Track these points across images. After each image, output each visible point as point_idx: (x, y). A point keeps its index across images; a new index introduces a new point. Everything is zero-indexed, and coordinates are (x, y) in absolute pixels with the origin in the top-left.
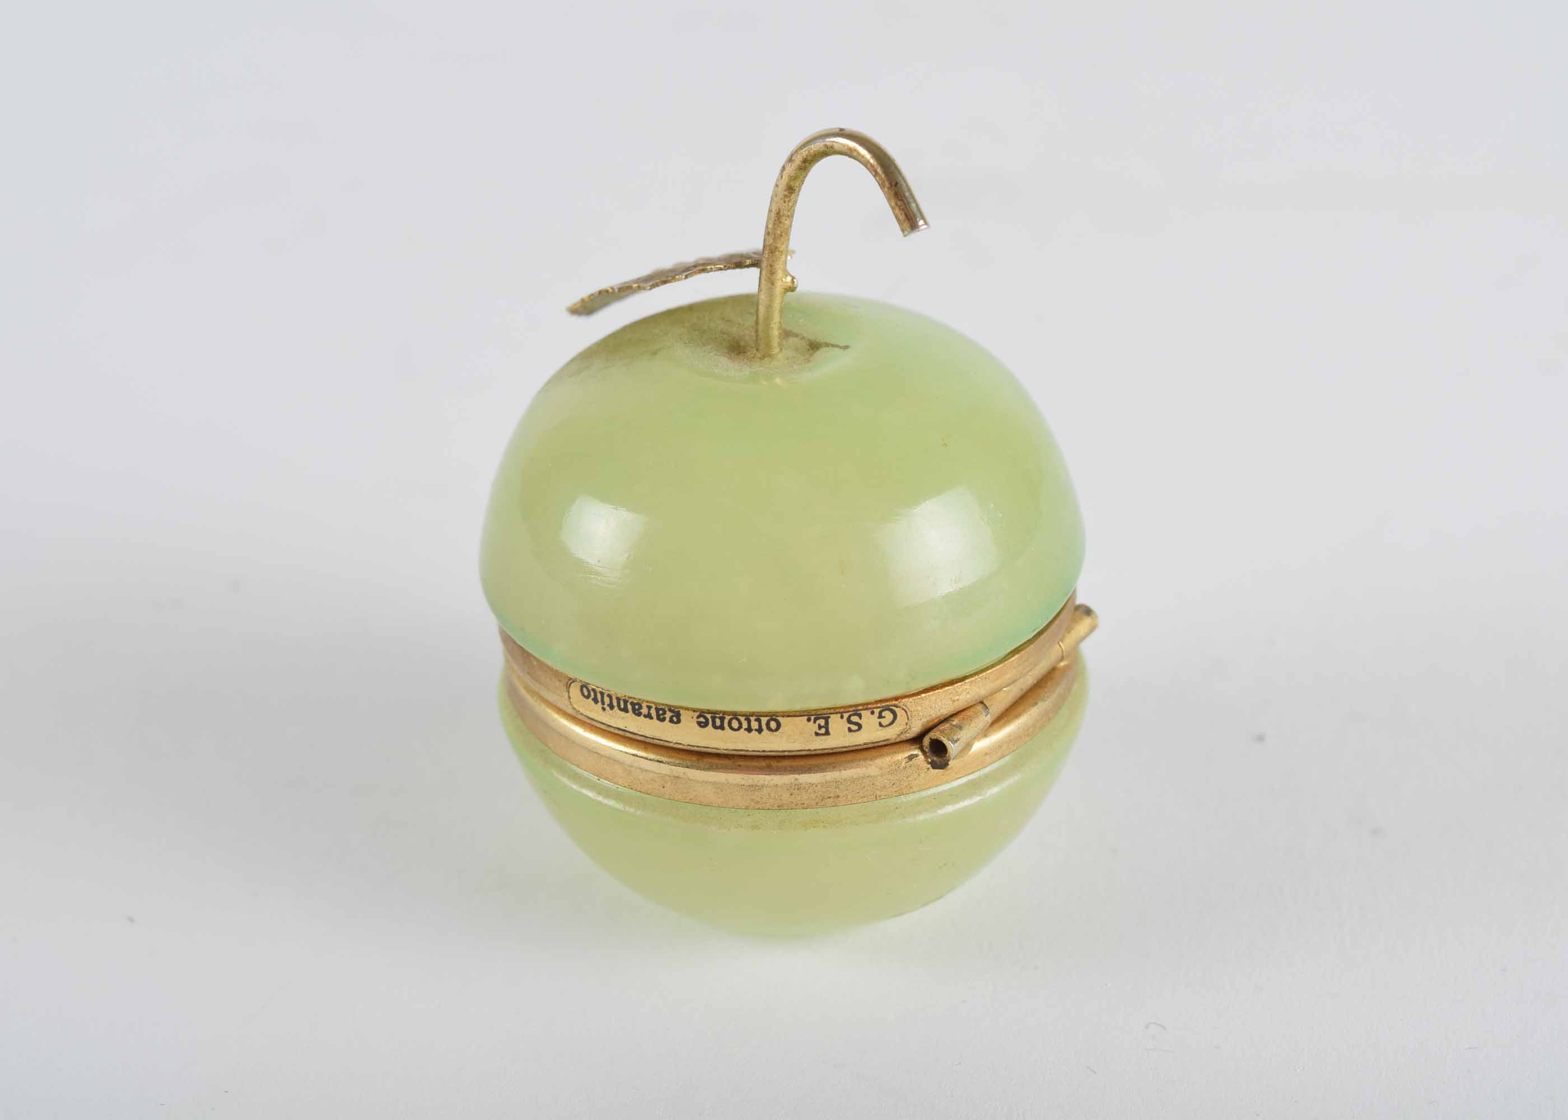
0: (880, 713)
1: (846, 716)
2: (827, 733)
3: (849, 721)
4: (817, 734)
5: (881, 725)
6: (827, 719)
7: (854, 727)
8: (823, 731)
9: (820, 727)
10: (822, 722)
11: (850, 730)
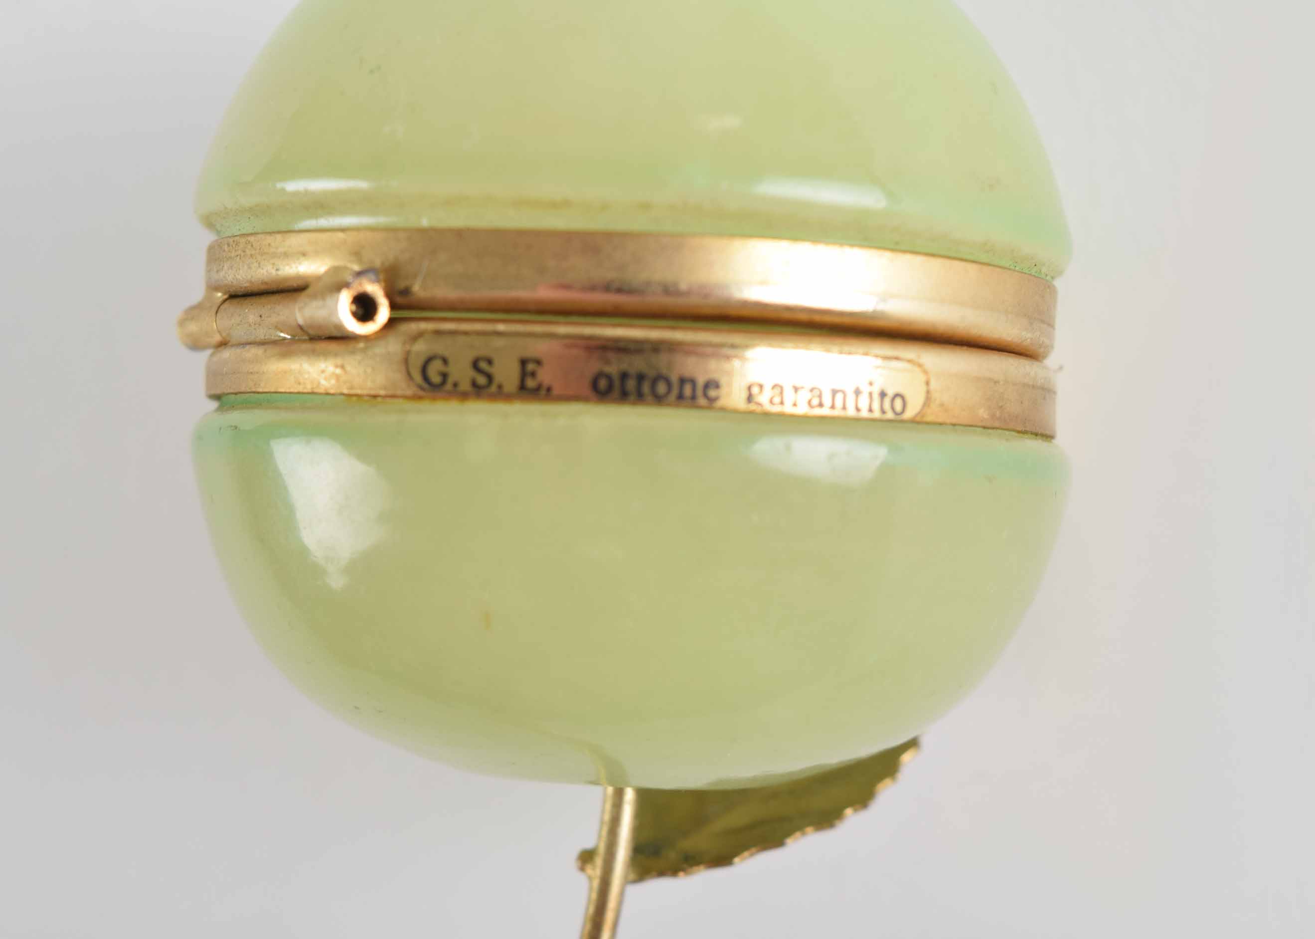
0: (444, 382)
1: (493, 388)
2: (524, 362)
3: (490, 377)
4: (538, 362)
5: (445, 361)
6: (522, 387)
7: (483, 365)
8: (530, 367)
9: (533, 374)
10: (530, 383)
11: (490, 362)
